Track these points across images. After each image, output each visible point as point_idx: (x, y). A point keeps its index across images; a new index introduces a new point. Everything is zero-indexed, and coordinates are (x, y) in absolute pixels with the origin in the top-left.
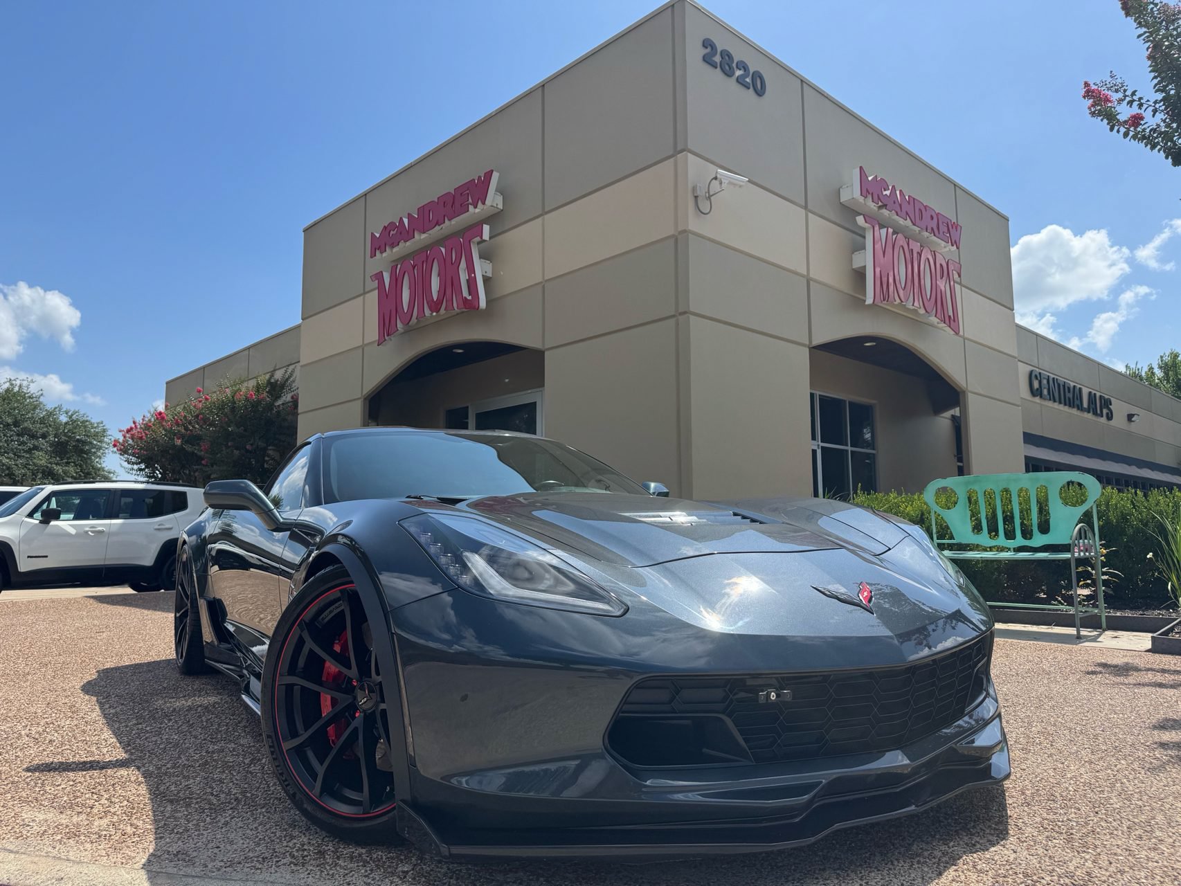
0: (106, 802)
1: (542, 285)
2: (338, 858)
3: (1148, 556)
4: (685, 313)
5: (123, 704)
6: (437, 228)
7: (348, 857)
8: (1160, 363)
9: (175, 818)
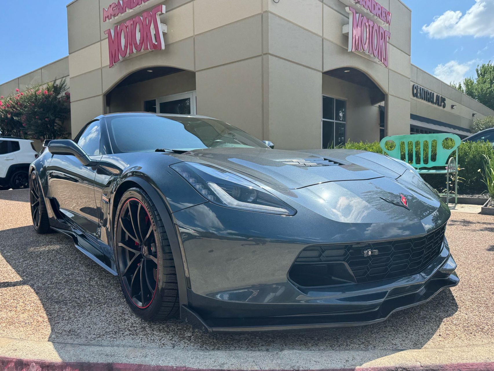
0: (22, 304)
1: (194, 38)
2: (153, 330)
3: (478, 171)
4: (266, 54)
5: (13, 250)
6: (138, 6)
7: (158, 330)
8: (465, 82)
9: (62, 312)
